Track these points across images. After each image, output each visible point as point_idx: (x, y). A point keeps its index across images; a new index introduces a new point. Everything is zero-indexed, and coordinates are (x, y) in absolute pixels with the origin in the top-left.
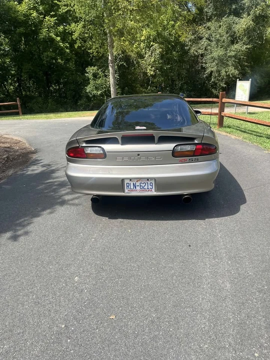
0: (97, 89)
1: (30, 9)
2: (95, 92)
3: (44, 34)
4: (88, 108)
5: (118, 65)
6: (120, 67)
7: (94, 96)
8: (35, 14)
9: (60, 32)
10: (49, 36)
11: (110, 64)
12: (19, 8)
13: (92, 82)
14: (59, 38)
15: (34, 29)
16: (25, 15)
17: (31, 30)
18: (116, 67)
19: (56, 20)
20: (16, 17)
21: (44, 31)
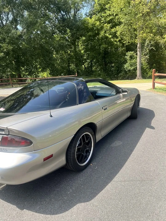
0: (131, 66)
1: (96, 21)
2: (129, 68)
3: (102, 34)
4: (125, 78)
5: (149, 50)
6: (151, 51)
7: (129, 71)
8: (98, 23)
9: (112, 32)
10: (105, 35)
11: (138, 50)
12: (90, 20)
13: (129, 61)
14: (111, 36)
15: (96, 32)
16: (92, 25)
17: (95, 33)
18: (148, 51)
19: (111, 25)
20: (87, 27)
21: (102, 33)
